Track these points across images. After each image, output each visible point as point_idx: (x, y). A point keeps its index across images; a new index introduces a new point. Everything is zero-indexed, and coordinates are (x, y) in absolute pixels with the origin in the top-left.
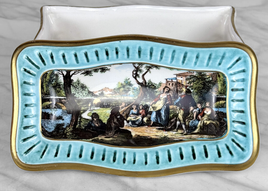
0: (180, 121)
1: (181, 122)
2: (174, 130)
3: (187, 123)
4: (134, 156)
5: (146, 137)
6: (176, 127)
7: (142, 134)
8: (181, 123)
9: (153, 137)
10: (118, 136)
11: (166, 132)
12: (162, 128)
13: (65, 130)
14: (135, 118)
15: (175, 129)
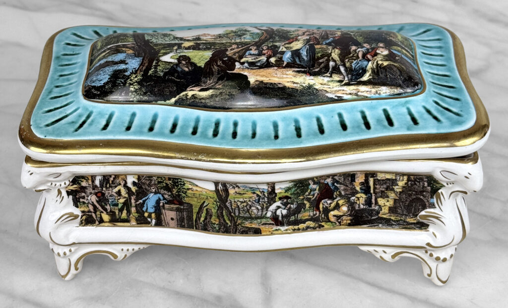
0: (334, 61)
1: (337, 62)
2: (325, 75)
3: (348, 65)
4: (252, 127)
5: (275, 84)
6: (329, 69)
7: (268, 79)
8: (336, 64)
9: (288, 85)
10: (224, 86)
11: (312, 77)
12: (303, 70)
13: (127, 79)
14: (255, 59)
15: (326, 73)
